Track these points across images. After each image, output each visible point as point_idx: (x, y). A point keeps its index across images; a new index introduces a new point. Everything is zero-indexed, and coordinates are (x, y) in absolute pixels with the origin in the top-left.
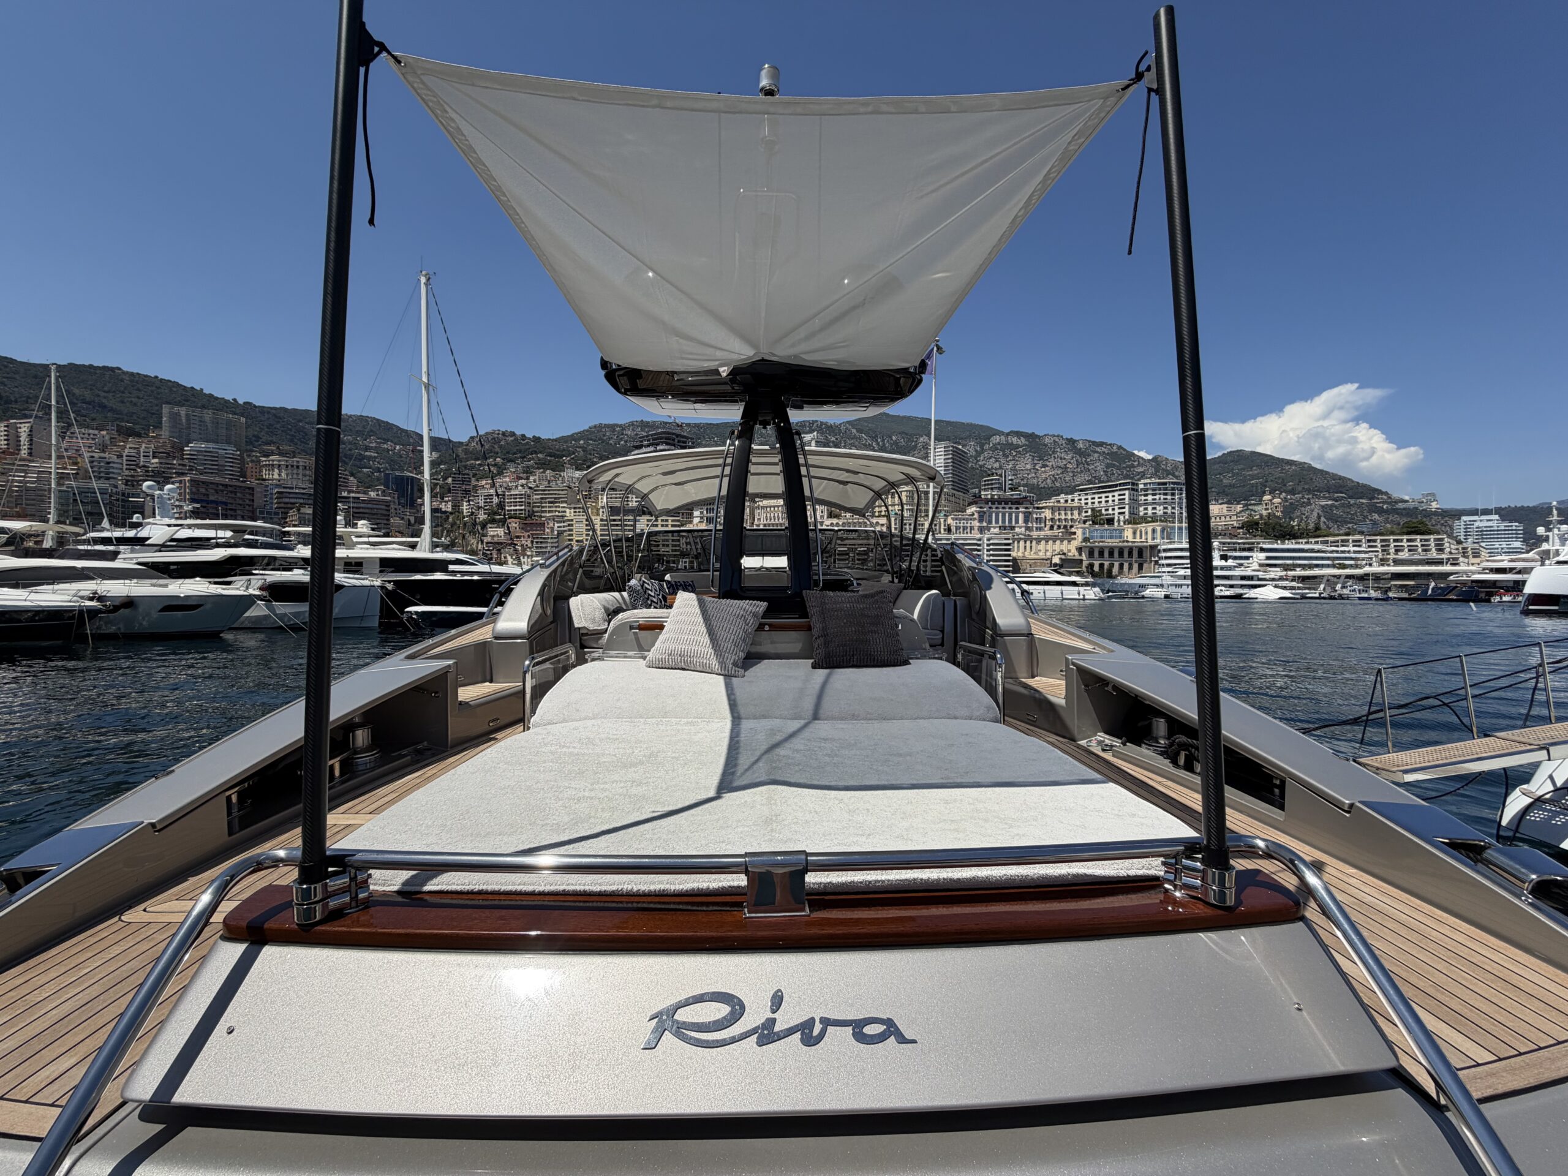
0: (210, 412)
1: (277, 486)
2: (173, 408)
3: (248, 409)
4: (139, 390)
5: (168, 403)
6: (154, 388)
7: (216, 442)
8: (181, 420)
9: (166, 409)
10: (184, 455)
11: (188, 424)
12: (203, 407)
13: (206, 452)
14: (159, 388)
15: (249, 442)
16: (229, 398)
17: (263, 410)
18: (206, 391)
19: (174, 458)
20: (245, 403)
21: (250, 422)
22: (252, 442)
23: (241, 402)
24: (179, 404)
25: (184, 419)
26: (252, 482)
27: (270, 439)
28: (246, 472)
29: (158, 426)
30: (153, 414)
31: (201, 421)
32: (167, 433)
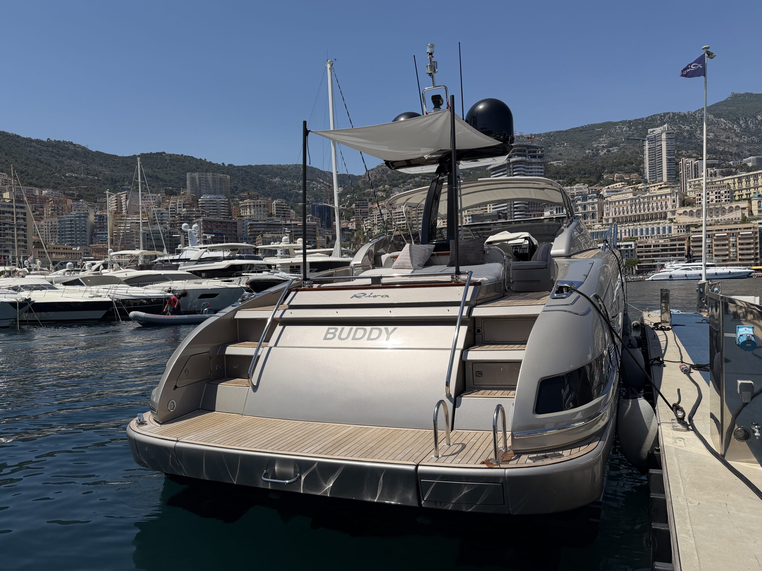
0: (211, 174)
1: (250, 220)
2: (192, 174)
3: (230, 169)
4: (174, 165)
5: (189, 171)
6: (181, 163)
7: (215, 193)
8: (196, 181)
9: (188, 175)
10: (198, 204)
11: (200, 183)
12: (207, 171)
13: (210, 201)
14: (183, 162)
15: (232, 192)
16: (220, 163)
17: (240, 169)
18: (208, 160)
19: (193, 207)
20: (229, 165)
21: (232, 178)
22: (234, 191)
23: (226, 165)
24: (194, 171)
25: (197, 181)
26: (235, 219)
27: (244, 188)
28: (231, 212)
29: (185, 187)
30: (182, 179)
31: (206, 181)
32: (190, 192)
